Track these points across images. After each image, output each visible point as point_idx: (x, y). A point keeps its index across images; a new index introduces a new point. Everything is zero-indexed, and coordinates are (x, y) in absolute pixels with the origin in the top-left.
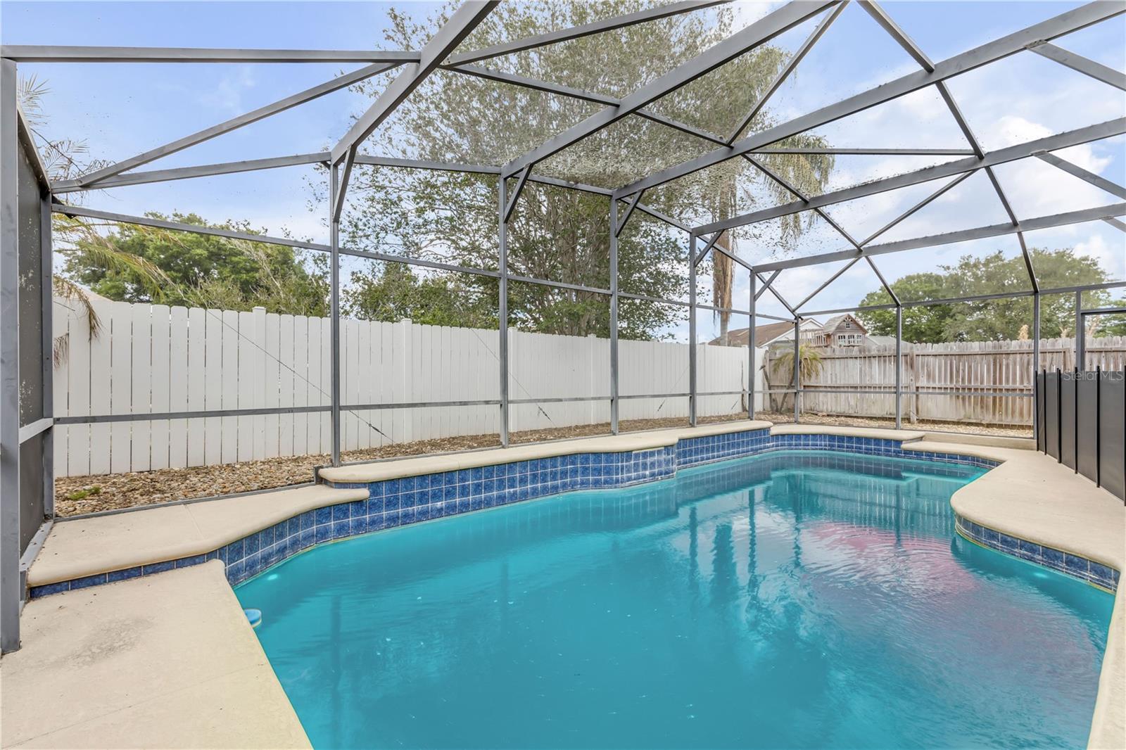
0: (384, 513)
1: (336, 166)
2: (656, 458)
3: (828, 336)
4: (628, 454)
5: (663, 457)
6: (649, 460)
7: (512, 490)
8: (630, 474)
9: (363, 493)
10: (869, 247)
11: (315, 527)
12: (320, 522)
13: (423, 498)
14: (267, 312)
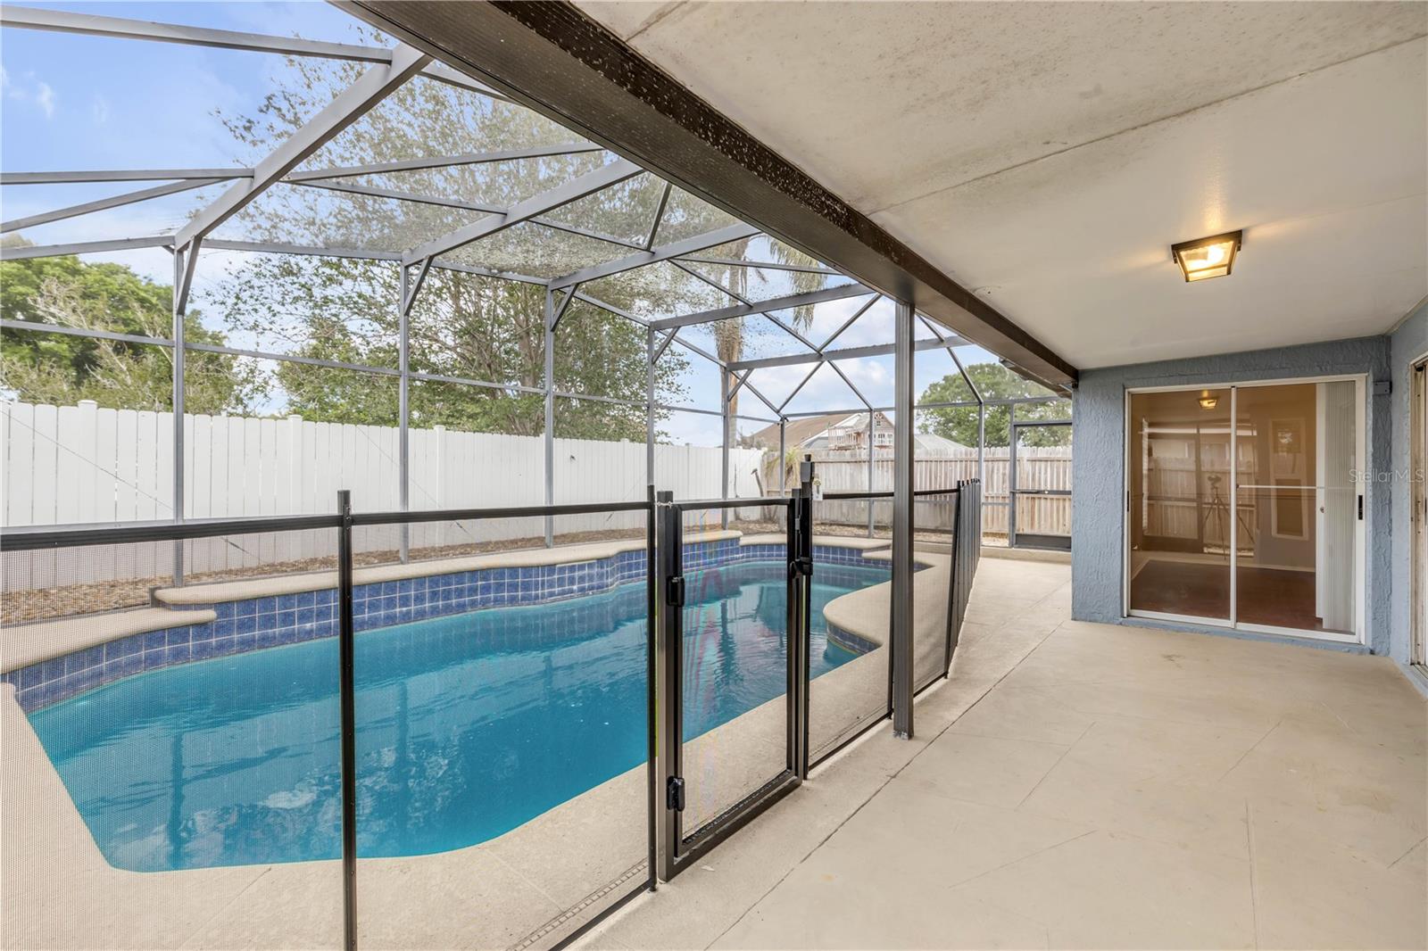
0: (236, 636)
1: (181, 252)
2: (586, 571)
3: (858, 434)
4: (550, 568)
5: (596, 570)
6: (577, 574)
7: (404, 609)
8: (553, 590)
9: (209, 614)
10: (829, 352)
11: (143, 653)
12: (149, 646)
13: (287, 619)
14: (99, 407)
